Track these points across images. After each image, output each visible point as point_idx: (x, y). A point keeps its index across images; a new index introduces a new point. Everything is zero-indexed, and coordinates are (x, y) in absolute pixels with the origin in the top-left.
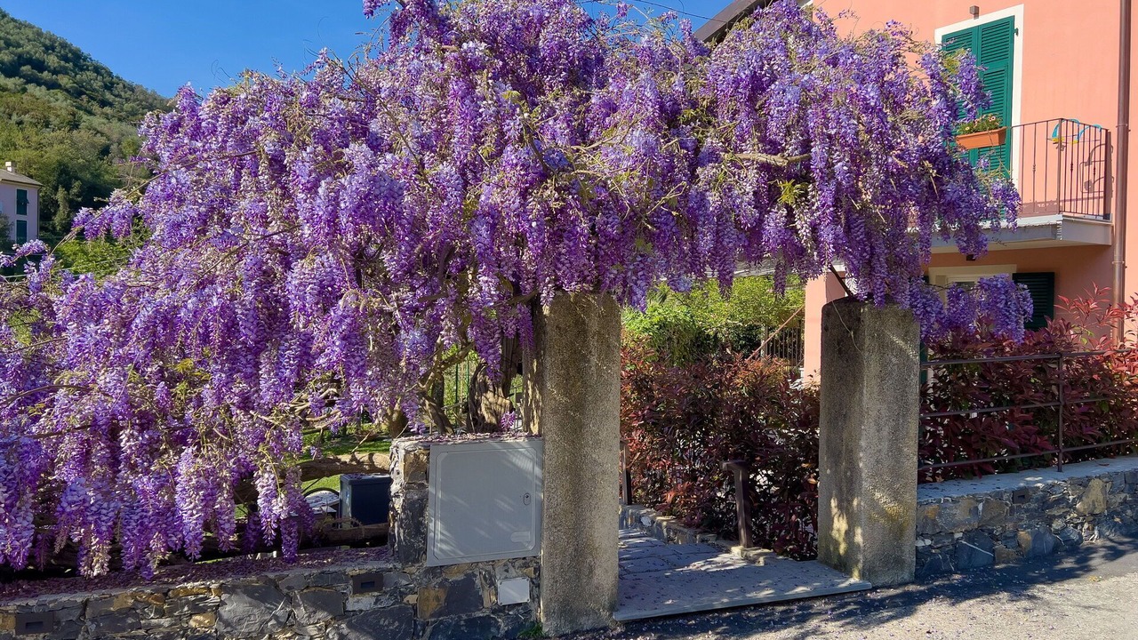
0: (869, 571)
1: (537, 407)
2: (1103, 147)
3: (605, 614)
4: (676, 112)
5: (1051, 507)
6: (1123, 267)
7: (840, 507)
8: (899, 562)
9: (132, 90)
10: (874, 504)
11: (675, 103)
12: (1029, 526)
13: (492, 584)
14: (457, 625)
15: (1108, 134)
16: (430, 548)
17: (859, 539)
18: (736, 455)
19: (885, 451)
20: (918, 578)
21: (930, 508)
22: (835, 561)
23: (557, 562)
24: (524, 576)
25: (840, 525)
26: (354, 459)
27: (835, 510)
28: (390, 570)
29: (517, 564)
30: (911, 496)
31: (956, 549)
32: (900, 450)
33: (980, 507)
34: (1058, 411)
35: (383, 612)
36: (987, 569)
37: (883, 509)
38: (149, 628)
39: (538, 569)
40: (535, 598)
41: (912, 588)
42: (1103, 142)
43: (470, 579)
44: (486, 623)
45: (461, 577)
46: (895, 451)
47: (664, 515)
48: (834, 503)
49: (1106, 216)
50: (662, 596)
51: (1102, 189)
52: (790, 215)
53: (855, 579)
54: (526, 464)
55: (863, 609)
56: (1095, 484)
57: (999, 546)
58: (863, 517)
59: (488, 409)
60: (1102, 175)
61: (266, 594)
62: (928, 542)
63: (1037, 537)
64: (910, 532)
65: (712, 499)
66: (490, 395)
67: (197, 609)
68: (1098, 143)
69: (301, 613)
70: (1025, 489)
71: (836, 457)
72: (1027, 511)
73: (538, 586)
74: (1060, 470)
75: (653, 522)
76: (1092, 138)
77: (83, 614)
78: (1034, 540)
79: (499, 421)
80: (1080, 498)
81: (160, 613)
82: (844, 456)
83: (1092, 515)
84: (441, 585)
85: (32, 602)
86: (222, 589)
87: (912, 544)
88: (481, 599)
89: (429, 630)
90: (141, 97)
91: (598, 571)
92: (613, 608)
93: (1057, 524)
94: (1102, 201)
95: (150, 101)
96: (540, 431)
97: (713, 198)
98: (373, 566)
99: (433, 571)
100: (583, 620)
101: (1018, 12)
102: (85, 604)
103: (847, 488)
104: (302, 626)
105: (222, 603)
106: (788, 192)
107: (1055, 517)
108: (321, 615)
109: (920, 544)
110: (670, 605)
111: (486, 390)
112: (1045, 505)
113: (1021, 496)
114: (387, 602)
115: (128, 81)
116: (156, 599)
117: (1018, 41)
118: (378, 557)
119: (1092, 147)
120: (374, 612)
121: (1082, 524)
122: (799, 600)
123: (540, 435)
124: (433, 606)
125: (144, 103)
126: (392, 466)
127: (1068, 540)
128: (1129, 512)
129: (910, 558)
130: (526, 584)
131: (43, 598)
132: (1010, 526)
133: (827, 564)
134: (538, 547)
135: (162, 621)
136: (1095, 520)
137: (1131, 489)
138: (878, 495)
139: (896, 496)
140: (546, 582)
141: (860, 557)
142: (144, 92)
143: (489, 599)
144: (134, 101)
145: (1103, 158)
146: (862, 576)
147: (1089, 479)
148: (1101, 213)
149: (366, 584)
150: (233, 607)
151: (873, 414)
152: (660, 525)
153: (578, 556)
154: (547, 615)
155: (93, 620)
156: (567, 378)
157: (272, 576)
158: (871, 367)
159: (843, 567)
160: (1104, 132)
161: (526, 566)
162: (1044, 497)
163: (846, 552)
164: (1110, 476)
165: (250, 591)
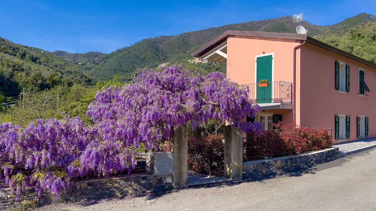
0: (234, 177)
1: (173, 147)
2: (291, 87)
3: (185, 185)
4: (198, 94)
5: (269, 166)
6: (295, 114)
7: (228, 166)
8: (239, 176)
9: (4, 41)
10: (234, 165)
11: (197, 92)
12: (265, 170)
13: (165, 179)
14: (159, 186)
15: (292, 84)
16: (155, 172)
17: (231, 172)
18: (209, 157)
19: (236, 154)
20: (243, 179)
21: (245, 166)
22: (227, 176)
23: (177, 175)
24: (170, 177)
25: (228, 169)
26: (138, 157)
27: (227, 167)
28: (148, 176)
29: (169, 175)
30: (241, 163)
31: (251, 174)
32: (239, 154)
33: (255, 166)
34: (271, 147)
35: (146, 184)
36: (256, 178)
37: (236, 166)
38: (108, 186)
39: (173, 176)
40: (173, 182)
41: (241, 181)
42: (291, 86)
43: (161, 178)
44: (164, 186)
45: (160, 178)
46: (238, 155)
47: (193, 171)
48: (227, 165)
49: (292, 102)
50: (195, 182)
51: (291, 96)
52: (217, 113)
53: (231, 179)
54: (171, 157)
55: (231, 183)
56: (279, 161)
57: (259, 173)
58: (232, 167)
59: (161, 147)
60: (291, 93)
61: (127, 180)
62: (245, 172)
63: (267, 172)
64: (241, 170)
65: (204, 167)
66: (161, 144)
67: (116, 182)
68: (289, 86)
69: (133, 183)
70: (264, 162)
71: (227, 156)
72: (265, 166)
73: (173, 179)
74: (272, 159)
75: (190, 173)
76: (288, 85)
77: (98, 183)
78: (266, 172)
79: (163, 150)
80: (275, 164)
81: (110, 183)
82: (229, 156)
83: (278, 167)
84: (156, 179)
85: (89, 181)
86: (120, 179)
87: (242, 173)
88: (163, 182)
89: (154, 187)
90: (7, 43)
91: (184, 177)
92: (186, 184)
93: (271, 169)
94: (291, 99)
95: (10, 45)
96: (173, 151)
97: (204, 112)
98: (145, 175)
99: (155, 176)
100: (181, 186)
101: (273, 54)
102: (98, 181)
103: (229, 162)
104: (133, 186)
105: (120, 182)
106: (217, 109)
107: (270, 168)
108: (136, 184)
109: (243, 173)
110: (196, 183)
111: (160, 143)
112: (268, 165)
113: (263, 163)
114: (147, 182)
115: (2, 38)
116: (109, 181)
117: (273, 61)
118: (145, 174)
119: (288, 87)
120: (145, 184)
121: (276, 169)
122: (220, 183)
123: (173, 152)
124: (155, 183)
125: (8, 45)
126: (146, 158)
127: (273, 172)
128: (286, 167)
129: (241, 175)
130: (171, 179)
131: (91, 180)
132: (261, 169)
133: (226, 177)
134: (173, 172)
135: (110, 185)
136: (279, 168)
137: (286, 162)
138: (235, 163)
139: (238, 163)
140: (174, 179)
141: (232, 175)
142: (8, 42)
143: (165, 182)
144: (5, 45)
145: (291, 89)
146: (232, 178)
147: (277, 160)
148: (291, 102)
149: (144, 178)
150: (122, 182)
151: (234, 147)
152: (192, 173)
153: (180, 174)
154: (175, 184)
155: (99, 184)
156: (178, 141)
157: (128, 177)
158: (233, 138)
159: (229, 177)
160: (291, 83)
161: (171, 176)
162: (268, 164)
163: (229, 174)
164: (281, 160)
165: (124, 179)
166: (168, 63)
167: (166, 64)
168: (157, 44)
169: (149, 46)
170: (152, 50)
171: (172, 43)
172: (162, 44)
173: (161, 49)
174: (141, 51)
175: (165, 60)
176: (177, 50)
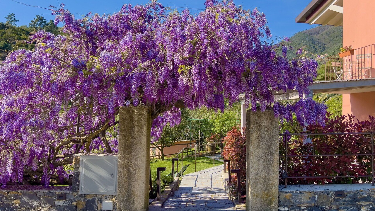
13: (101, 202)
16: (80, 188)
21: (287, 194)
24: (112, 201)
28: (68, 194)
29: (110, 197)
30: (275, 188)
33: (316, 197)
35: (66, 207)
38: (4, 202)
39: (116, 199)
43: (94, 200)
45: (91, 199)
46: (267, 169)
61: (33, 196)
62: (287, 209)
64: (275, 203)
69: (42, 204)
70: (343, 191)
84: (84, 200)
86: (22, 193)
87: (277, 208)
88: (97, 207)
98: (63, 192)
99: (82, 196)
104: (43, 208)
105: (22, 197)
107: (362, 206)
108: (48, 205)
109: (282, 209)
113: (340, 194)
114: (67, 203)
116: (6, 194)
120: (63, 206)
124: (81, 207)
132: (334, 207)
134: (116, 192)
143: (100, 207)
149: (60, 197)
150: (24, 199)
151: (255, 153)
153: (129, 197)
157: (35, 191)
161: (112, 198)
162: (355, 196)
166: (326, 55)
167: (323, 56)
168: (313, 35)
169: (304, 39)
170: (307, 43)
171: (331, 32)
172: (319, 35)
173: (318, 40)
174: (295, 45)
175: (323, 52)
176: (338, 38)
